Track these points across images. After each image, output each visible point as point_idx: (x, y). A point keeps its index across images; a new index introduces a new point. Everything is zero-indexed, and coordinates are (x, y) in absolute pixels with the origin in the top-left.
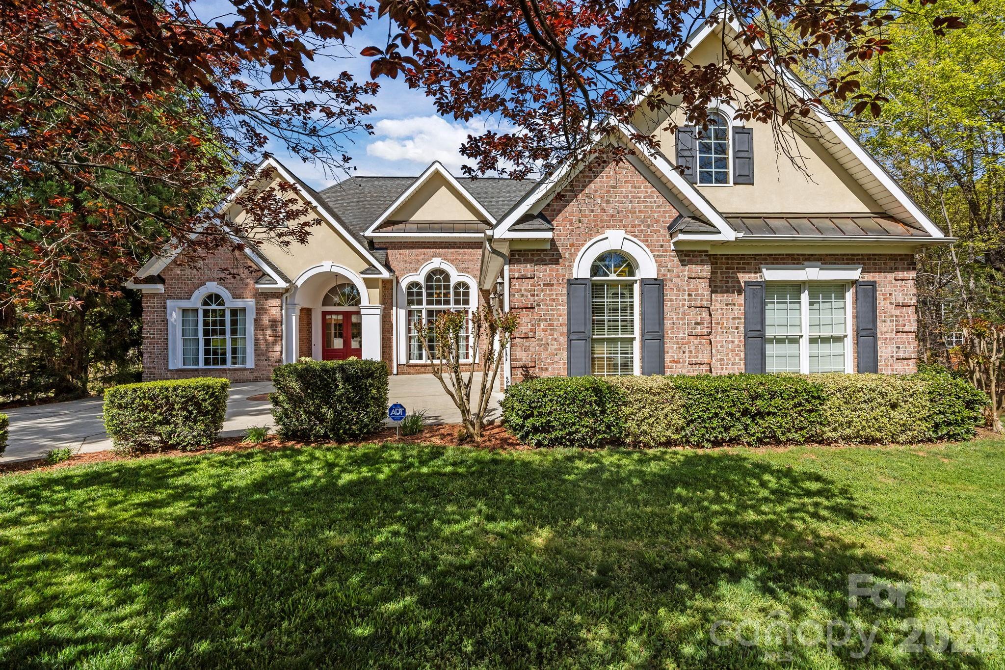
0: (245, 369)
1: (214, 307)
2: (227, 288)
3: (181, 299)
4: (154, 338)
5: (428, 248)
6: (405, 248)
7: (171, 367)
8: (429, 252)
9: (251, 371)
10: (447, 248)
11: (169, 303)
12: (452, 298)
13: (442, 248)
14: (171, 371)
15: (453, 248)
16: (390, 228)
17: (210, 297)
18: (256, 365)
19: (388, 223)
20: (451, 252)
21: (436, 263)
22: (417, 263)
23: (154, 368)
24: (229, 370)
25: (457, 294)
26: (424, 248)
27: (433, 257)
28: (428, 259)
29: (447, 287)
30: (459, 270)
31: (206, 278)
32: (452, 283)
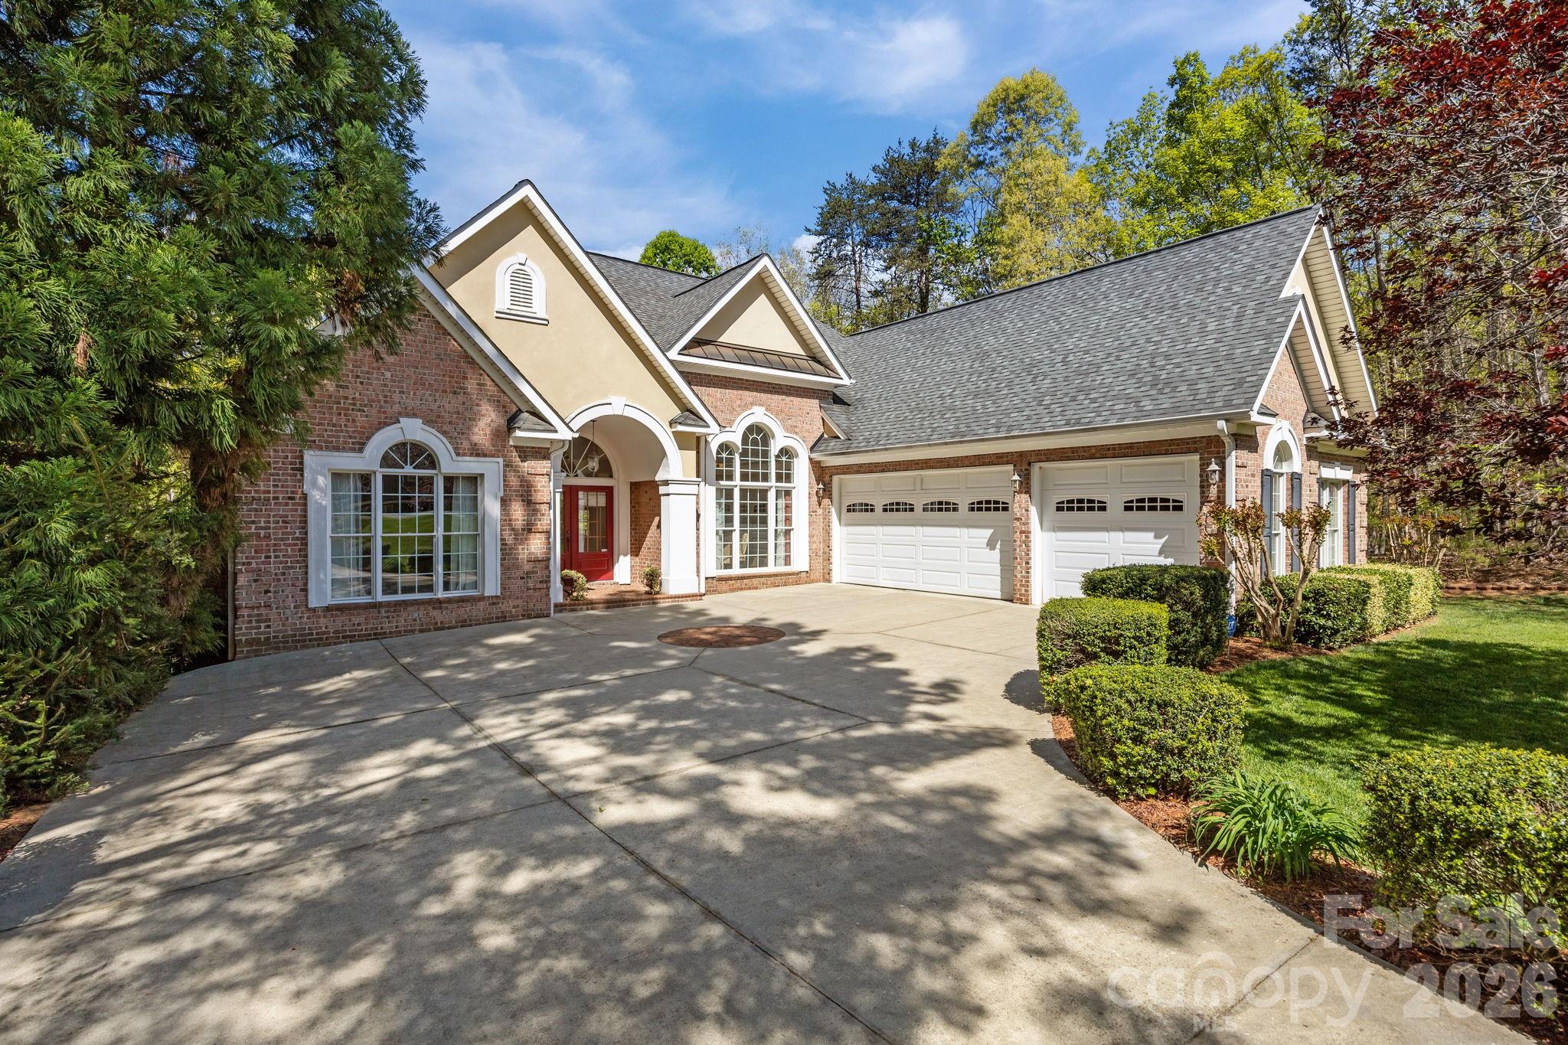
0: (482, 598)
1: (408, 470)
2: (444, 433)
3: (337, 449)
4: (268, 537)
5: (746, 389)
6: (715, 385)
7: (313, 603)
8: (748, 396)
9: (494, 601)
10: (771, 392)
11: (310, 457)
12: (773, 470)
13: (764, 392)
14: (314, 610)
15: (778, 393)
16: (698, 350)
17: (400, 448)
18: (503, 588)
19: (697, 342)
20: (776, 399)
21: (758, 415)
22: (731, 413)
23: (268, 606)
24: (439, 601)
25: (779, 464)
26: (741, 388)
27: (752, 404)
28: (746, 406)
29: (766, 454)
30: (786, 429)
31: (397, 408)
32: (774, 449)
